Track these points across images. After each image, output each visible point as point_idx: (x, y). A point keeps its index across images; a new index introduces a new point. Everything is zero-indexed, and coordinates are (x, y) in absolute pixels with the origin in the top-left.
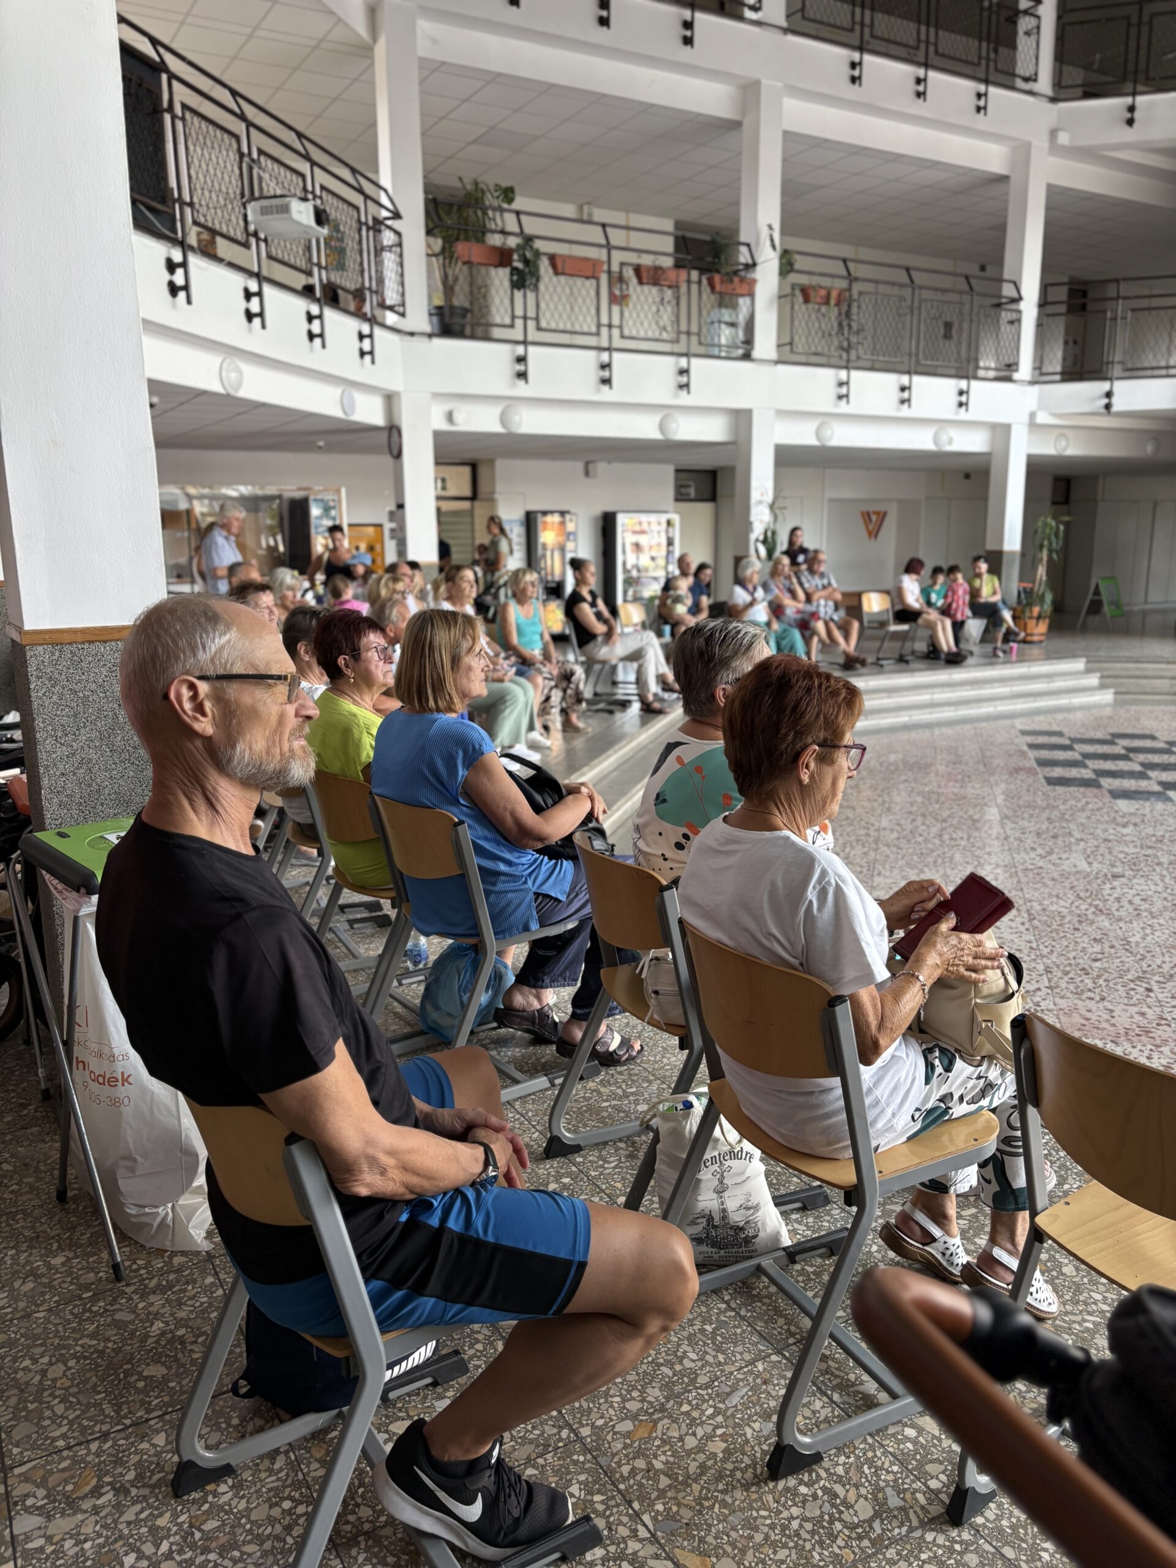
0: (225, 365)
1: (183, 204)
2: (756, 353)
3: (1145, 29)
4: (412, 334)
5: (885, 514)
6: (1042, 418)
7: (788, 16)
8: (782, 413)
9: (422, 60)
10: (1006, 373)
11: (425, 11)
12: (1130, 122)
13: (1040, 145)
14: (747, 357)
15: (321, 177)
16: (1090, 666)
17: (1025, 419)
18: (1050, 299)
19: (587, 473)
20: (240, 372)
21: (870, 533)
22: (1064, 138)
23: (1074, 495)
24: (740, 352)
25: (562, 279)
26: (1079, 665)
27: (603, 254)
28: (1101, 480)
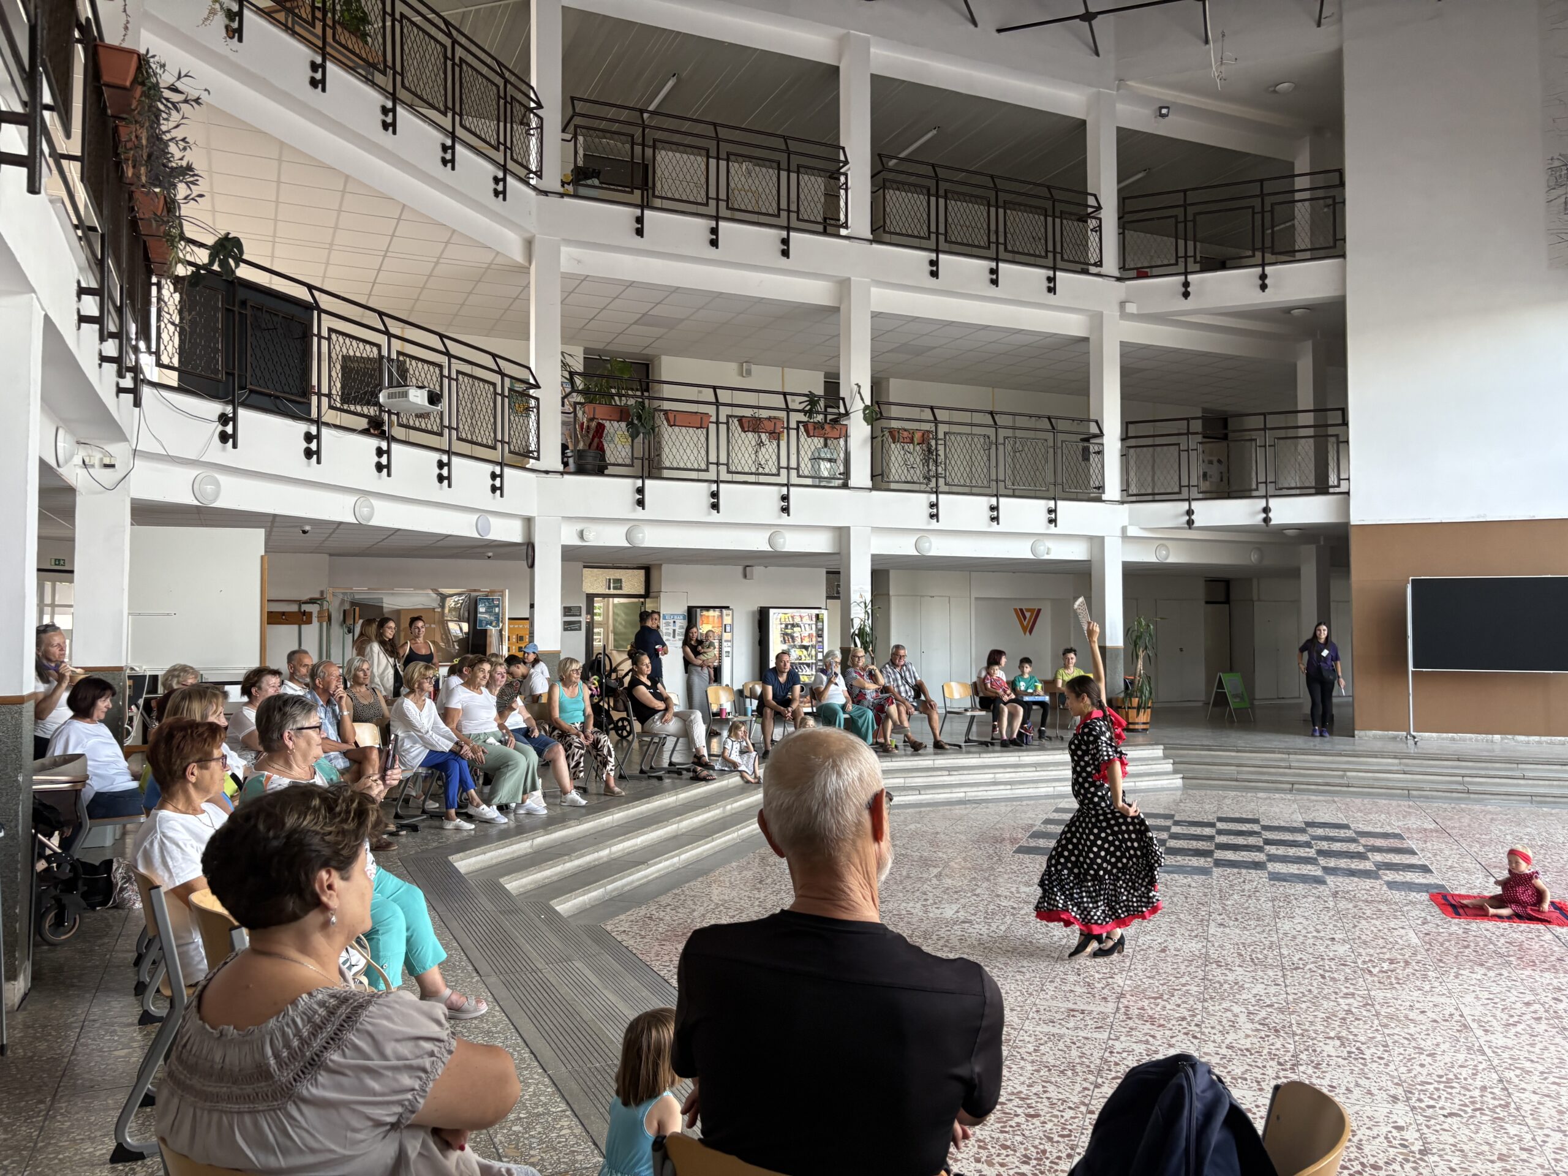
0: (358, 503)
1: (319, 395)
2: (852, 483)
3: (1190, 225)
4: (547, 472)
5: (1039, 611)
6: (1133, 531)
7: (873, 231)
8: (877, 530)
9: (565, 276)
10: (1095, 494)
11: (569, 242)
12: (1186, 295)
13: (1111, 313)
14: (845, 486)
15: (457, 365)
16: (1168, 752)
17: (1119, 533)
18: (1130, 435)
19: (745, 576)
20: (372, 508)
21: (1024, 629)
22: (1131, 308)
23: (1233, 596)
24: (840, 482)
25: (677, 429)
26: (1159, 752)
27: (711, 410)
28: (1255, 582)
